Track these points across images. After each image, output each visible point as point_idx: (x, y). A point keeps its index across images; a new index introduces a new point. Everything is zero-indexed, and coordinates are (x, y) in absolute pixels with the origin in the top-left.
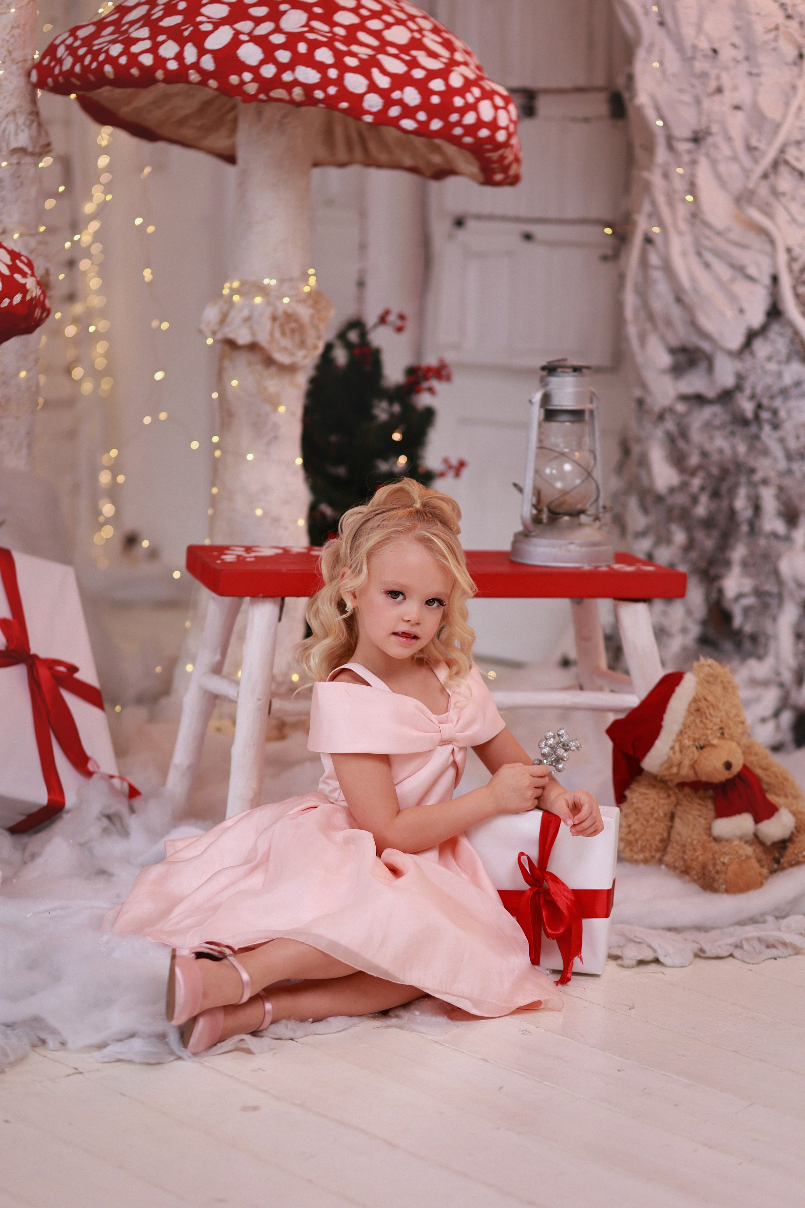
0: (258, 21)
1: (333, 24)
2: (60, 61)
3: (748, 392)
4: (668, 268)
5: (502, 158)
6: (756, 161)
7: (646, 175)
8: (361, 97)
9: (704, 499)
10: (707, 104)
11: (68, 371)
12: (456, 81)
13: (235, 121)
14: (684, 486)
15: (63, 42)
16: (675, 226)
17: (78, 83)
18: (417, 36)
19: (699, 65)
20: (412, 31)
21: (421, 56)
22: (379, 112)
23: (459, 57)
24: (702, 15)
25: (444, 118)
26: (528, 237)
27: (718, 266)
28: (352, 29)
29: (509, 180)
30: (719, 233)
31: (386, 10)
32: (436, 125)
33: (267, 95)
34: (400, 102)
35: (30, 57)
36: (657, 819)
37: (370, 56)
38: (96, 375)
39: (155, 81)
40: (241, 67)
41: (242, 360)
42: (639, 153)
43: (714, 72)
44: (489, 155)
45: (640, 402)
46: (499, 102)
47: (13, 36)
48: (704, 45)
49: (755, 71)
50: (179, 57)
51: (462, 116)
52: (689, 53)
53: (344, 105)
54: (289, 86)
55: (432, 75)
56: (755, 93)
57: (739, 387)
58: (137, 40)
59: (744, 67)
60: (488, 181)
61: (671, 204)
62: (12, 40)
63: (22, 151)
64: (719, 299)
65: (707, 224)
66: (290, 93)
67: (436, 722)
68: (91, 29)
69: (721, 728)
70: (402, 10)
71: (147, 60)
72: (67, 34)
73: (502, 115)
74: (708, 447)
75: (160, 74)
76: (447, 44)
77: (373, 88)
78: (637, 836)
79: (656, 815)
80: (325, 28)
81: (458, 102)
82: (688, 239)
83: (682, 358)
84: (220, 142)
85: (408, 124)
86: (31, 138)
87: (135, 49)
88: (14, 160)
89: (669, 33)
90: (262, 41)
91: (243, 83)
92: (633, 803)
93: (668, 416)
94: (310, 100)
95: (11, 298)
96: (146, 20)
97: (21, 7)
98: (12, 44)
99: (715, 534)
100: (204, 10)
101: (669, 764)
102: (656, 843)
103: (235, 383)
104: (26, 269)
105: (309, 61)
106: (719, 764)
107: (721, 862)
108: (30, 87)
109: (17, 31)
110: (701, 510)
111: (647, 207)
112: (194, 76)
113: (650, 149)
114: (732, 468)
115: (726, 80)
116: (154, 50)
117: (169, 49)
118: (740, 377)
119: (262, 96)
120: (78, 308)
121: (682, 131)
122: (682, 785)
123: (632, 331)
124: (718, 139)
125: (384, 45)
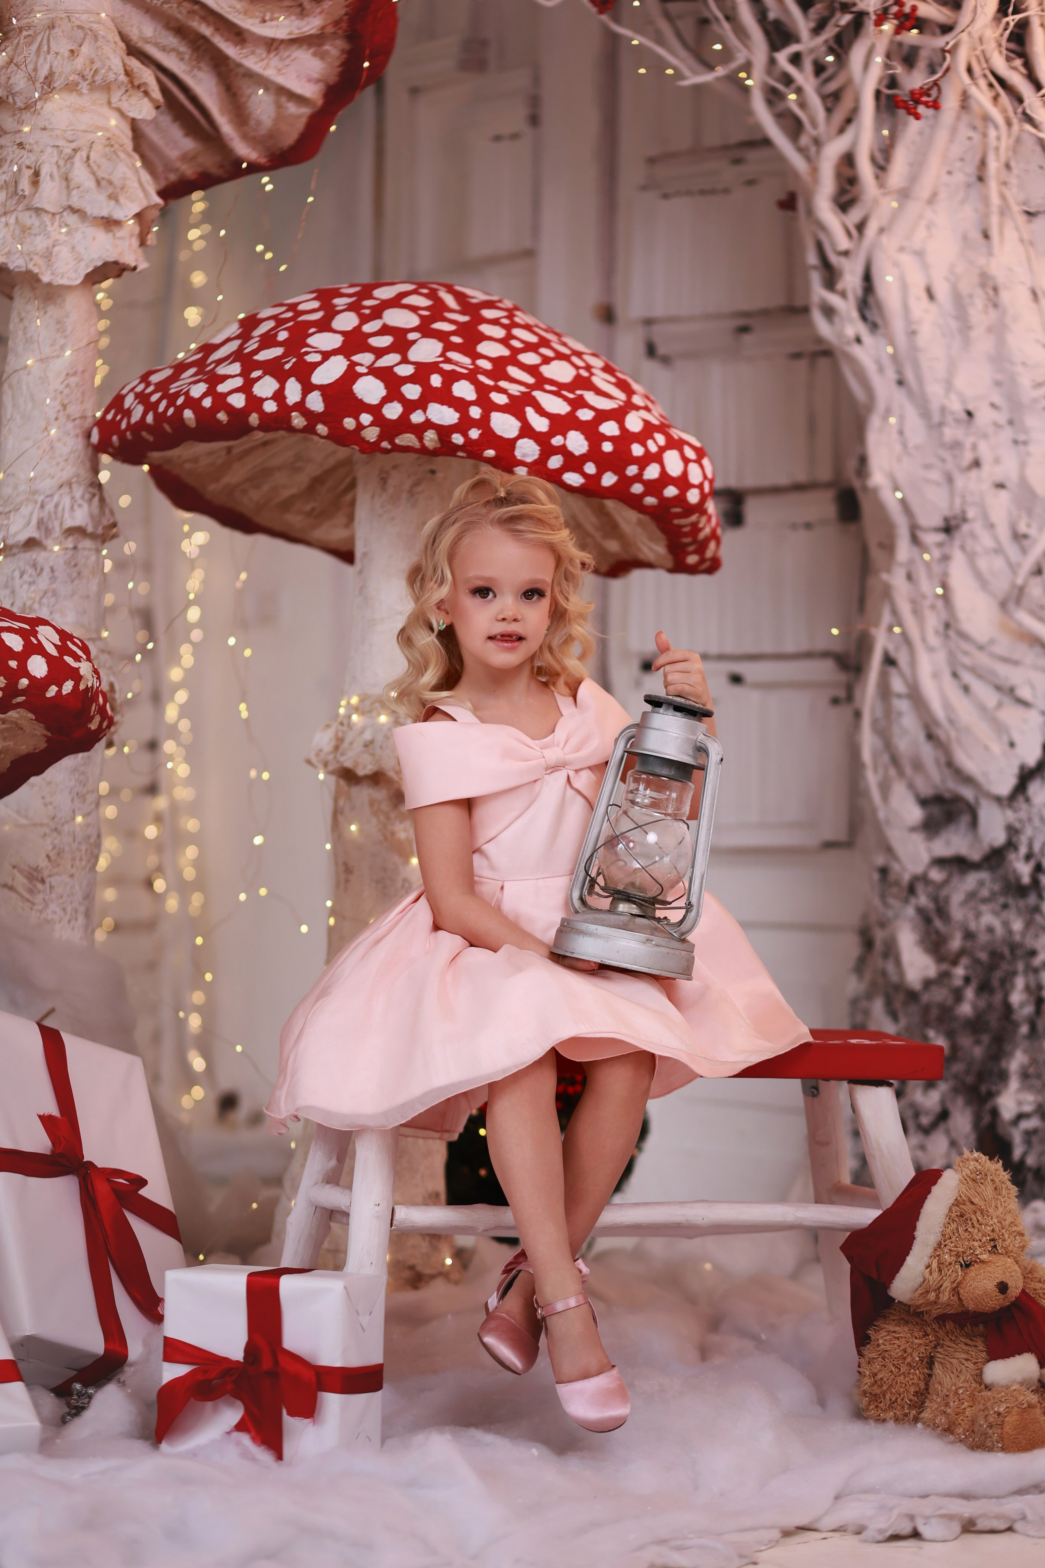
0: (380, 353)
1: (476, 356)
2: (128, 413)
3: (1023, 850)
4: (915, 696)
5: (696, 529)
6: (1024, 551)
7: (884, 576)
8: (512, 443)
9: (969, 993)
10: (960, 482)
11: (149, 884)
12: (634, 422)
13: (353, 503)
14: (944, 976)
15: (132, 390)
16: (924, 639)
17: (151, 438)
18: (584, 373)
19: (950, 433)
20: (577, 368)
21: (590, 397)
22: (535, 462)
23: (637, 400)
24: (952, 368)
25: (619, 471)
26: (736, 679)
27: (980, 689)
28: (500, 364)
29: (706, 565)
30: (981, 648)
31: (545, 343)
32: (609, 479)
33: (392, 442)
34: (562, 450)
35: (90, 414)
36: (909, 1364)
37: (523, 393)
38: (184, 888)
39: (250, 429)
40: (359, 406)
41: (363, 794)
42: (876, 554)
43: (968, 442)
44: (676, 522)
45: (884, 871)
46: (690, 454)
47: (67, 386)
48: (956, 406)
49: (1021, 437)
50: (279, 396)
51: (642, 469)
52: (936, 418)
53: (490, 453)
54: (419, 430)
55: (602, 416)
56: (1023, 465)
57: (1011, 845)
58: (225, 378)
59: (1007, 434)
60: (679, 567)
61: (917, 612)
62: (67, 391)
63: (78, 531)
64: (982, 730)
65: (963, 636)
66: (421, 439)
67: (539, 749)
68: (168, 372)
69: (993, 1240)
70: (564, 344)
71: (238, 401)
72: (138, 381)
73: (694, 470)
74: (973, 926)
75: (254, 419)
76: (622, 385)
77: (527, 431)
78: (885, 1388)
79: (909, 1360)
80: (466, 360)
81: (637, 450)
82: (941, 657)
83: (936, 810)
84: (334, 533)
85: (573, 479)
86: (92, 516)
87: (222, 388)
88: (70, 542)
89: (911, 394)
90: (386, 375)
91: (360, 427)
92: (878, 1345)
93: (920, 888)
94: (446, 448)
95: (60, 687)
96: (238, 356)
97: (79, 349)
98: (68, 396)
99: (986, 1038)
100: (310, 341)
101: (925, 1288)
102: (909, 1396)
103: (353, 828)
104: (80, 653)
105: (445, 397)
106: (990, 1285)
107: (995, 1412)
108: (90, 451)
109: (73, 380)
110: (966, 1009)
111: (886, 618)
112: (298, 421)
113: (889, 547)
114: (1006, 951)
115: (985, 451)
116: (246, 388)
117: (266, 387)
118: (1012, 831)
119: (385, 444)
120: (161, 803)
121: (930, 518)
122: (942, 1319)
123: (872, 779)
124: (977, 526)
125: (541, 382)
